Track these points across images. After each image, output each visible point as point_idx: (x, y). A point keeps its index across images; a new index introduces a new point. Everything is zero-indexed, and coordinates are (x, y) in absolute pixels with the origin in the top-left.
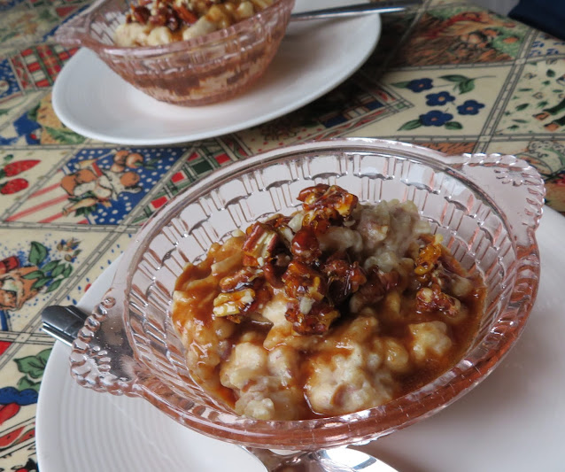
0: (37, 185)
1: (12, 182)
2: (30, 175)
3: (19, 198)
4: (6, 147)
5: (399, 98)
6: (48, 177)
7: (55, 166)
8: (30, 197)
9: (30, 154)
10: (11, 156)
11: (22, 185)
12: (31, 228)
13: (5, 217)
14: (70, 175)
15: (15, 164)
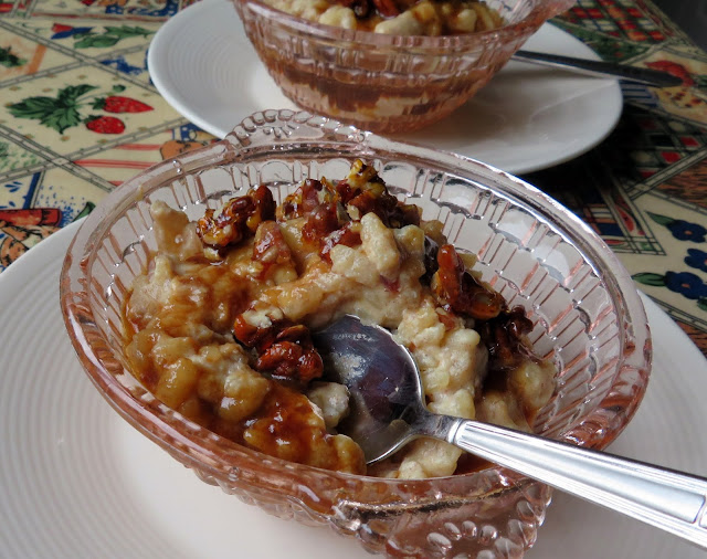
0: (133, 135)
1: (106, 119)
2: (132, 121)
3: (103, 142)
4: (122, 74)
5: (649, 235)
6: (151, 132)
7: (167, 123)
8: (117, 146)
9: (146, 95)
10: (123, 88)
11: (116, 127)
12: (97, 184)
13: (74, 157)
14: (178, 142)
15: (122, 100)
